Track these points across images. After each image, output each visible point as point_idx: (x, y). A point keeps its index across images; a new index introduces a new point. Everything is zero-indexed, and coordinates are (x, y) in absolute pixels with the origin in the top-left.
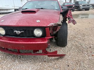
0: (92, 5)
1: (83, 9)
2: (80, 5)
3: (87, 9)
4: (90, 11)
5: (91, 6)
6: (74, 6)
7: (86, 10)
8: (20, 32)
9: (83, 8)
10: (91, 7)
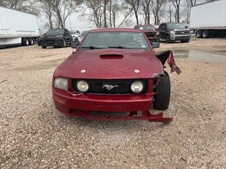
0: (194, 30)
1: (177, 39)
2: (172, 32)
3: (185, 40)
4: (191, 43)
5: (192, 32)
6: (158, 34)
7: (182, 42)
8: (112, 87)
9: (176, 37)
10: (192, 35)
